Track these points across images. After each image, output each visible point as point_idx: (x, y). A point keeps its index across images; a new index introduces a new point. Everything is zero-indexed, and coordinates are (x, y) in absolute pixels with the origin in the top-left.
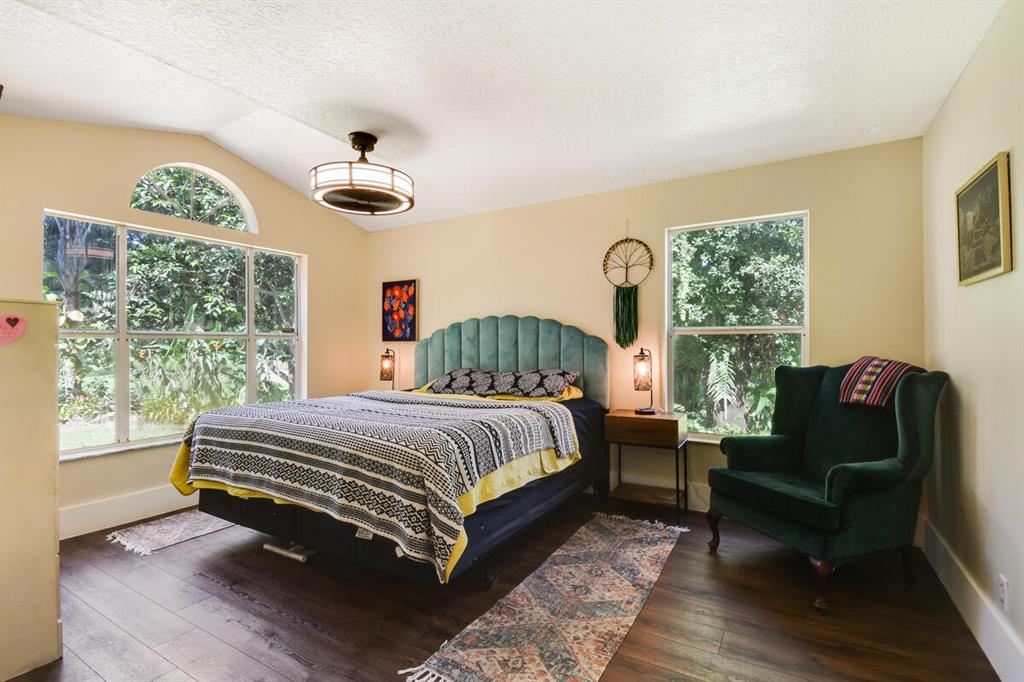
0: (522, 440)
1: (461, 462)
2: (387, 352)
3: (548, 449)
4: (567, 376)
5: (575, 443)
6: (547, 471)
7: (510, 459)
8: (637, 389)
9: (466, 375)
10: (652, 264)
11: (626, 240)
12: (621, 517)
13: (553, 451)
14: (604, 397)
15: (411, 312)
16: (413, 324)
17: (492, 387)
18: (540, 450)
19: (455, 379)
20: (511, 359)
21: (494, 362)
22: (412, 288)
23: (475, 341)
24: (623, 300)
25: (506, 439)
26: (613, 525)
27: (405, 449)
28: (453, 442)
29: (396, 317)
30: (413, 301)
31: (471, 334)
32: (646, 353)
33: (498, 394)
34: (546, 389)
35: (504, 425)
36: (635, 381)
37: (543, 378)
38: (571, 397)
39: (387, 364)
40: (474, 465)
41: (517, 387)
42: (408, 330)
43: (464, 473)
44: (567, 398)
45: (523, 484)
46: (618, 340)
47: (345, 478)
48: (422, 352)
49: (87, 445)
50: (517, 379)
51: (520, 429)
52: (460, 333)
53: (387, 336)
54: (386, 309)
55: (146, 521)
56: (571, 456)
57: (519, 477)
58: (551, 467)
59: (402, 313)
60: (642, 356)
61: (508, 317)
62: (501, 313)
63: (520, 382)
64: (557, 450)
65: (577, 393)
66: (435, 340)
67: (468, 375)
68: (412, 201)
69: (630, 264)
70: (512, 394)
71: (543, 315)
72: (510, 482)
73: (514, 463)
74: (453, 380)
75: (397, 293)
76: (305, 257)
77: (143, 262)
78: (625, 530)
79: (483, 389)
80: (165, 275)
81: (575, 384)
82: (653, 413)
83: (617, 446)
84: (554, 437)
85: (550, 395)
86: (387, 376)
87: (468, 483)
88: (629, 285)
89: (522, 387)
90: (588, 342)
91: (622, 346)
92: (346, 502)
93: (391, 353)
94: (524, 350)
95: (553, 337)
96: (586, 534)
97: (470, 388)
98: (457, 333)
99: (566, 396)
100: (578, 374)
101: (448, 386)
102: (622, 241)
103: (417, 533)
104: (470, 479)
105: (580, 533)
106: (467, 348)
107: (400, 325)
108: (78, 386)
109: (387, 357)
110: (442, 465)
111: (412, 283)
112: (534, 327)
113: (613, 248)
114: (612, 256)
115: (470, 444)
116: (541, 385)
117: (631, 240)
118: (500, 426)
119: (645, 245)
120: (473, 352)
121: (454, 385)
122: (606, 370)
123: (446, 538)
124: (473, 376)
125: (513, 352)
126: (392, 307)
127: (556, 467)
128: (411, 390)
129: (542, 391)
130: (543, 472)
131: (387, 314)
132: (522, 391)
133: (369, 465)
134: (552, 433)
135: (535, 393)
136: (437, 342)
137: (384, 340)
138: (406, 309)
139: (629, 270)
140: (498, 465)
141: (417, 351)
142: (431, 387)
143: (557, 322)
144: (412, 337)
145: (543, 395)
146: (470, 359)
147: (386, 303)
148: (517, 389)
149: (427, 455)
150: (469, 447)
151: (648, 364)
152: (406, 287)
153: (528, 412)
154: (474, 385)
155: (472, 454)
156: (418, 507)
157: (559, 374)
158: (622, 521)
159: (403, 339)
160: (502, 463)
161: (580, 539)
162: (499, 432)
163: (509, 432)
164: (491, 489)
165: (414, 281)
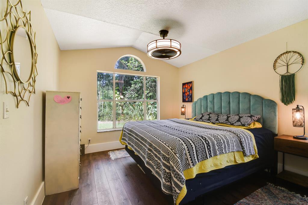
0: (223, 146)
1: (188, 154)
2: (183, 106)
3: (238, 151)
4: (253, 117)
5: (255, 150)
6: (237, 161)
7: (215, 155)
8: (295, 126)
9: (208, 115)
10: (303, 62)
11: (287, 52)
12: (283, 189)
13: (241, 153)
14: (275, 128)
15: (191, 92)
16: (191, 97)
17: (217, 120)
18: (234, 152)
19: (204, 116)
20: (228, 109)
21: (220, 110)
22: (191, 84)
23: (213, 102)
24: (286, 82)
25: (214, 145)
26: (277, 192)
27: (165, 145)
28: (185, 145)
29: (186, 94)
30: (191, 89)
31: (211, 100)
32: (301, 108)
33: (219, 123)
34: (241, 123)
35: (213, 139)
36: (294, 122)
37: (240, 117)
38: (255, 127)
39: (183, 110)
40: (195, 156)
41: (228, 121)
42: (190, 99)
43: (189, 159)
44: (252, 128)
45: (223, 167)
46: (283, 101)
47: (148, 151)
48: (194, 105)
49: (107, 128)
50: (228, 117)
51: (222, 141)
52: (207, 99)
53: (184, 101)
54: (183, 92)
55: (118, 150)
56: (253, 156)
57: (221, 164)
58: (240, 160)
59: (188, 93)
60: (298, 109)
61: (225, 92)
62: (223, 91)
63: (229, 119)
64: (244, 152)
65: (258, 125)
66: (198, 102)
67: (209, 115)
68: (180, 50)
69: (289, 64)
70: (226, 123)
71: (241, 91)
72: (216, 165)
73: (218, 157)
74: (203, 116)
75: (186, 86)
76: (159, 77)
77: (134, 84)
78: (284, 197)
79: (214, 121)
80: (138, 87)
81: (258, 121)
82: (305, 139)
83: (282, 153)
84: (242, 146)
85: (244, 125)
86: (183, 113)
87: (191, 164)
88: (289, 74)
89: (230, 121)
90: (265, 102)
91: (285, 104)
92: (148, 160)
93: (184, 106)
94: (233, 106)
95: (247, 100)
96: (261, 193)
97: (209, 120)
98: (206, 99)
99: (252, 127)
100: (259, 116)
101: (201, 118)
102: (284, 53)
103: (166, 182)
104: (192, 162)
105: (257, 192)
106: (209, 105)
107: (188, 97)
108: (122, 112)
109: (183, 107)
110: (178, 155)
111: (191, 83)
112: (237, 96)
113: (279, 57)
114: (279, 61)
115: (194, 146)
116: (239, 120)
117: (290, 52)
118: (211, 139)
119: (298, 53)
120: (212, 106)
121: (203, 118)
122: (275, 115)
123: (176, 189)
124: (210, 115)
125: (228, 106)
126: (185, 91)
127: (244, 160)
128: (188, 119)
129: (239, 123)
130: (235, 161)
131: (184, 93)
132: (230, 122)
133: (154, 148)
134: (241, 144)
135: (236, 124)
136: (199, 102)
137: (183, 102)
138: (189, 91)
139: (289, 66)
140: (208, 157)
141: (192, 105)
142: (195, 119)
143: (249, 94)
144: (191, 101)
145: (240, 125)
146: (211, 109)
147: (184, 90)
148: (228, 122)
149: (172, 150)
150: (193, 148)
151: (302, 113)
152: (189, 84)
153: (228, 133)
154: (210, 119)
155: (195, 151)
156: (167, 171)
157: (248, 116)
158: (283, 191)
159: (188, 101)
160: (211, 156)
161: (257, 195)
162: (210, 142)
163: (216, 142)
164: (204, 167)
165: (192, 82)
